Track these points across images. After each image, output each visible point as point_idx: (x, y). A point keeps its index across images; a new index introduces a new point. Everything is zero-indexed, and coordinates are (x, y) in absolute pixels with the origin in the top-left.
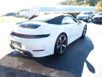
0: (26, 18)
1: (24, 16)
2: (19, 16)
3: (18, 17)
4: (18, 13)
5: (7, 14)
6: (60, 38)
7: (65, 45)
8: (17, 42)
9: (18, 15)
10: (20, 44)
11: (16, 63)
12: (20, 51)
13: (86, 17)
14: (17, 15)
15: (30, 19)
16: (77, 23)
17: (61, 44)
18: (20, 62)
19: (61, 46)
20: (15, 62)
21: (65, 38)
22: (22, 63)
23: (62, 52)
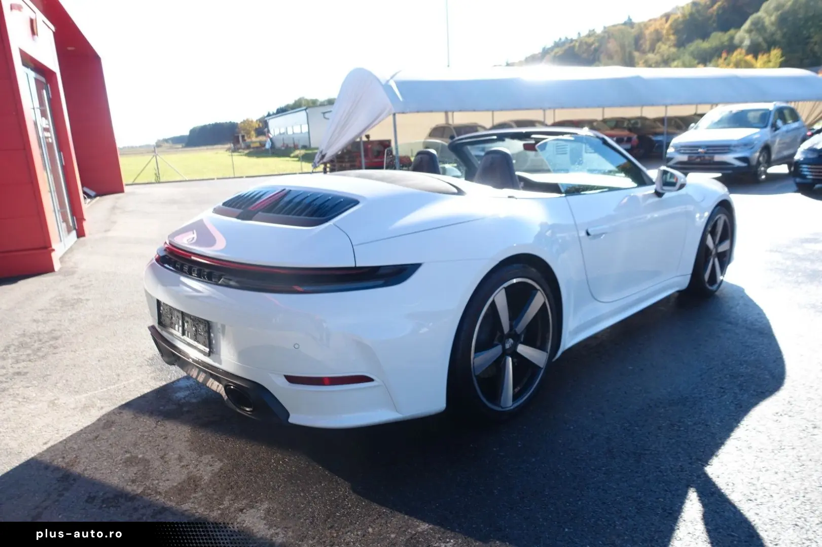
0: (307, 158)
1: (296, 147)
2: (263, 145)
3: (259, 152)
4: (262, 128)
5: (193, 131)
6: (500, 298)
7: (542, 348)
8: (189, 316)
9: (262, 138)
10: (208, 326)
11: (180, 458)
12: (206, 380)
13: (746, 144)
14: (254, 139)
15: (331, 161)
16: (650, 190)
17: (509, 343)
18: (207, 458)
19: (505, 353)
20: (172, 456)
21: (539, 300)
22: (218, 465)
23: (516, 397)
